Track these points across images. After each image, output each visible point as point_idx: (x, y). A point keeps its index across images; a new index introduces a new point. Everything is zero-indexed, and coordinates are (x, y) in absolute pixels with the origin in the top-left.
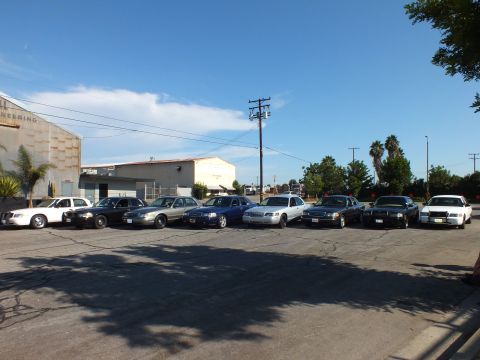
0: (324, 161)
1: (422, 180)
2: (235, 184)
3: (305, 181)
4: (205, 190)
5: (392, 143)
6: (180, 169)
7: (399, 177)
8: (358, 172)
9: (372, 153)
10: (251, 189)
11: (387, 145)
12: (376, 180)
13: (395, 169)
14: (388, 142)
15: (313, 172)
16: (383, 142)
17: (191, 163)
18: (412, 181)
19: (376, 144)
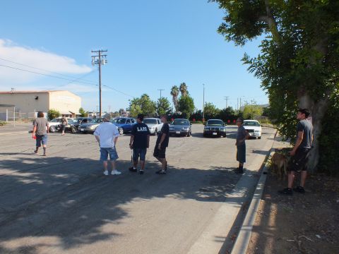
0: (143, 97)
1: (200, 111)
2: (81, 110)
3: (130, 110)
4: (58, 115)
5: (183, 88)
6: (37, 98)
8: (164, 105)
9: (172, 93)
10: (93, 115)
11: (181, 87)
12: (174, 110)
13: (185, 104)
15: (135, 104)
16: (178, 87)
17: (47, 93)
18: (195, 111)
19: (174, 88)
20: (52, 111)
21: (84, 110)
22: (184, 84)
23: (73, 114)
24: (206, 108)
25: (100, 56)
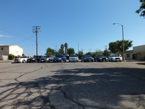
2: (23, 55)
4: (13, 56)
5: (66, 45)
6: (2, 49)
7: (72, 53)
9: (61, 47)
11: (65, 45)
13: (70, 51)
14: (65, 44)
16: (64, 45)
17: (8, 46)
19: (62, 45)
20: (11, 55)
22: (66, 43)
23: (20, 56)
25: (37, 29)
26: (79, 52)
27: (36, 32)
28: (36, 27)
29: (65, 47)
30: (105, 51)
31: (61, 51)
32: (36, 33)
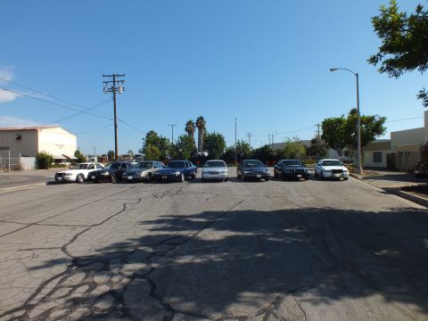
0: (149, 134)
2: (77, 153)
4: (51, 159)
5: (200, 123)
6: (19, 138)
7: (217, 148)
8: (186, 144)
9: (187, 130)
11: (197, 123)
14: (198, 121)
16: (195, 121)
17: (34, 131)
19: (190, 123)
20: (42, 155)
21: (81, 152)
22: (201, 118)
23: (68, 158)
24: (238, 148)
25: (114, 82)
26: (239, 143)
27: (114, 90)
28: (114, 76)
29: (197, 129)
30: (313, 141)
31: (187, 141)
32: (111, 94)
